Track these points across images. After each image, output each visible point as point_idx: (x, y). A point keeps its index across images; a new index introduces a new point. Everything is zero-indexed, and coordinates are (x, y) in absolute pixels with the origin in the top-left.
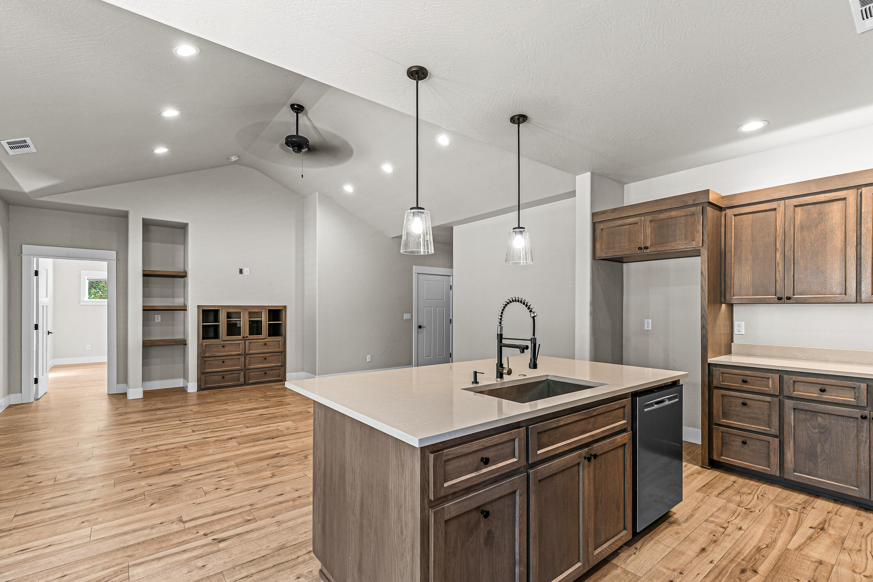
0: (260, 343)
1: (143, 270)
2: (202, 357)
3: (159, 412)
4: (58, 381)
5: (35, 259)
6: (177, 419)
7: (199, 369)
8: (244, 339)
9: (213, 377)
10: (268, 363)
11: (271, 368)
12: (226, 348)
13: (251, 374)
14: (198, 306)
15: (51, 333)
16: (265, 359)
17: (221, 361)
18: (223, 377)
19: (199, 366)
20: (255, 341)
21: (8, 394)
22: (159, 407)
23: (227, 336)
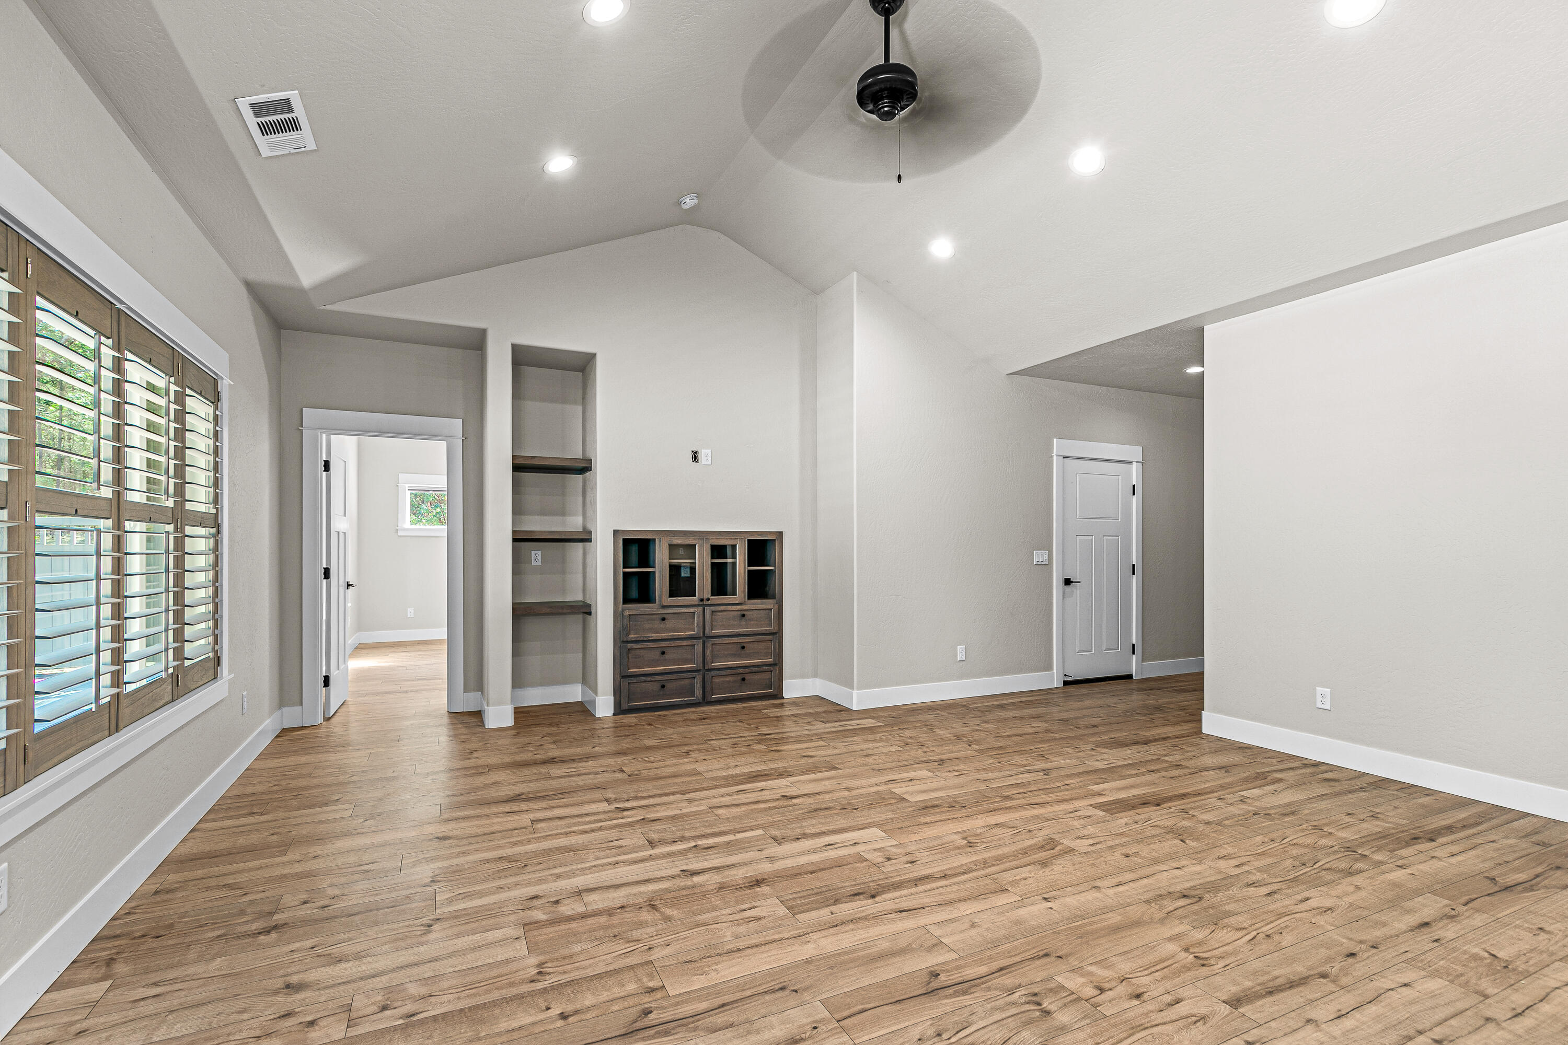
0: (731, 613)
1: (514, 457)
2: (623, 642)
3: (556, 771)
4: (364, 676)
5: (324, 436)
6: (598, 794)
7: (618, 666)
8: (701, 603)
9: (643, 685)
10: (749, 656)
11: (754, 669)
12: (669, 624)
13: (716, 680)
14: (616, 532)
15: (351, 585)
16: (743, 648)
17: (658, 652)
18: (663, 686)
19: (618, 661)
20: (722, 608)
21: (280, 708)
22: (551, 754)
23: (670, 597)
